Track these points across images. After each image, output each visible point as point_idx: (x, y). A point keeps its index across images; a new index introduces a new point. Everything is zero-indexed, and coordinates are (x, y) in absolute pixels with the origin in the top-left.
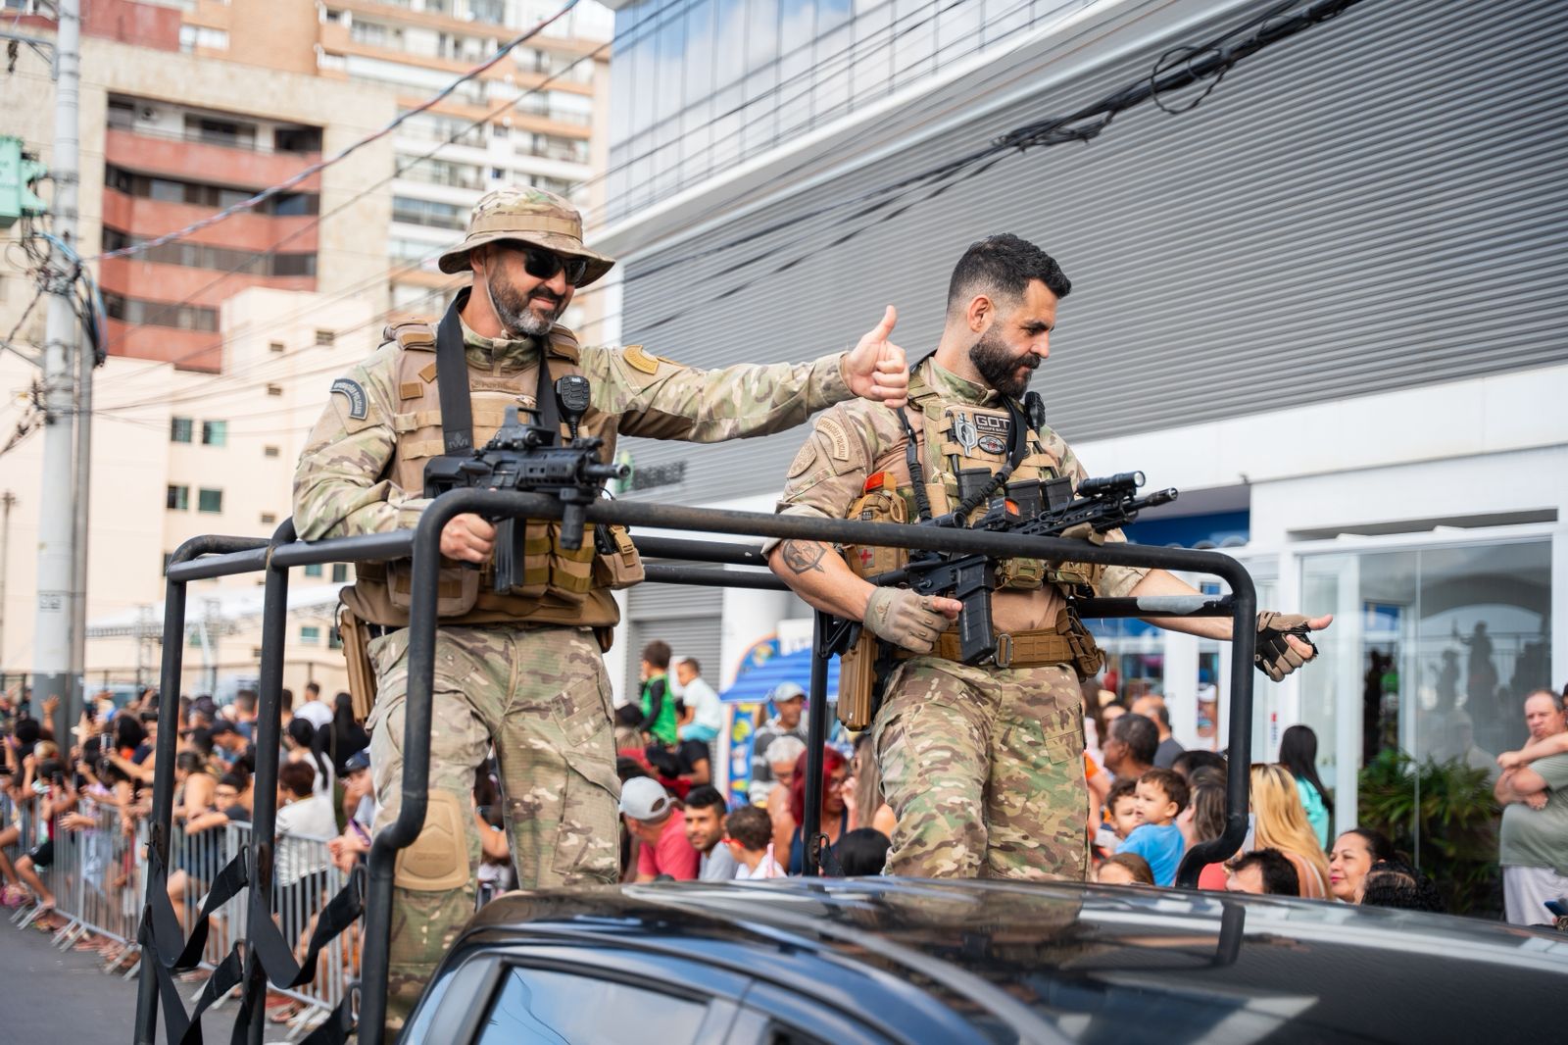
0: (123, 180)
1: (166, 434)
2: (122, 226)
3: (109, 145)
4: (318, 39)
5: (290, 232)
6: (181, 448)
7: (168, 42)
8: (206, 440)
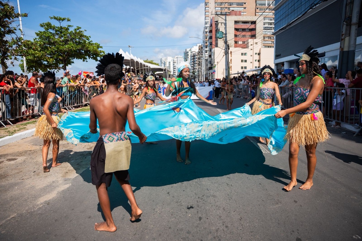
0: (237, 30)
1: (241, 55)
2: (236, 34)
3: (235, 26)
4: (256, 11)
5: (253, 32)
6: (242, 56)
7: (240, 15)
8: (245, 55)
